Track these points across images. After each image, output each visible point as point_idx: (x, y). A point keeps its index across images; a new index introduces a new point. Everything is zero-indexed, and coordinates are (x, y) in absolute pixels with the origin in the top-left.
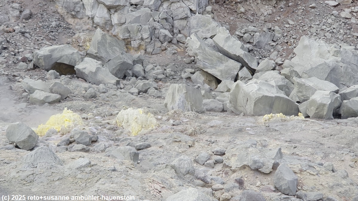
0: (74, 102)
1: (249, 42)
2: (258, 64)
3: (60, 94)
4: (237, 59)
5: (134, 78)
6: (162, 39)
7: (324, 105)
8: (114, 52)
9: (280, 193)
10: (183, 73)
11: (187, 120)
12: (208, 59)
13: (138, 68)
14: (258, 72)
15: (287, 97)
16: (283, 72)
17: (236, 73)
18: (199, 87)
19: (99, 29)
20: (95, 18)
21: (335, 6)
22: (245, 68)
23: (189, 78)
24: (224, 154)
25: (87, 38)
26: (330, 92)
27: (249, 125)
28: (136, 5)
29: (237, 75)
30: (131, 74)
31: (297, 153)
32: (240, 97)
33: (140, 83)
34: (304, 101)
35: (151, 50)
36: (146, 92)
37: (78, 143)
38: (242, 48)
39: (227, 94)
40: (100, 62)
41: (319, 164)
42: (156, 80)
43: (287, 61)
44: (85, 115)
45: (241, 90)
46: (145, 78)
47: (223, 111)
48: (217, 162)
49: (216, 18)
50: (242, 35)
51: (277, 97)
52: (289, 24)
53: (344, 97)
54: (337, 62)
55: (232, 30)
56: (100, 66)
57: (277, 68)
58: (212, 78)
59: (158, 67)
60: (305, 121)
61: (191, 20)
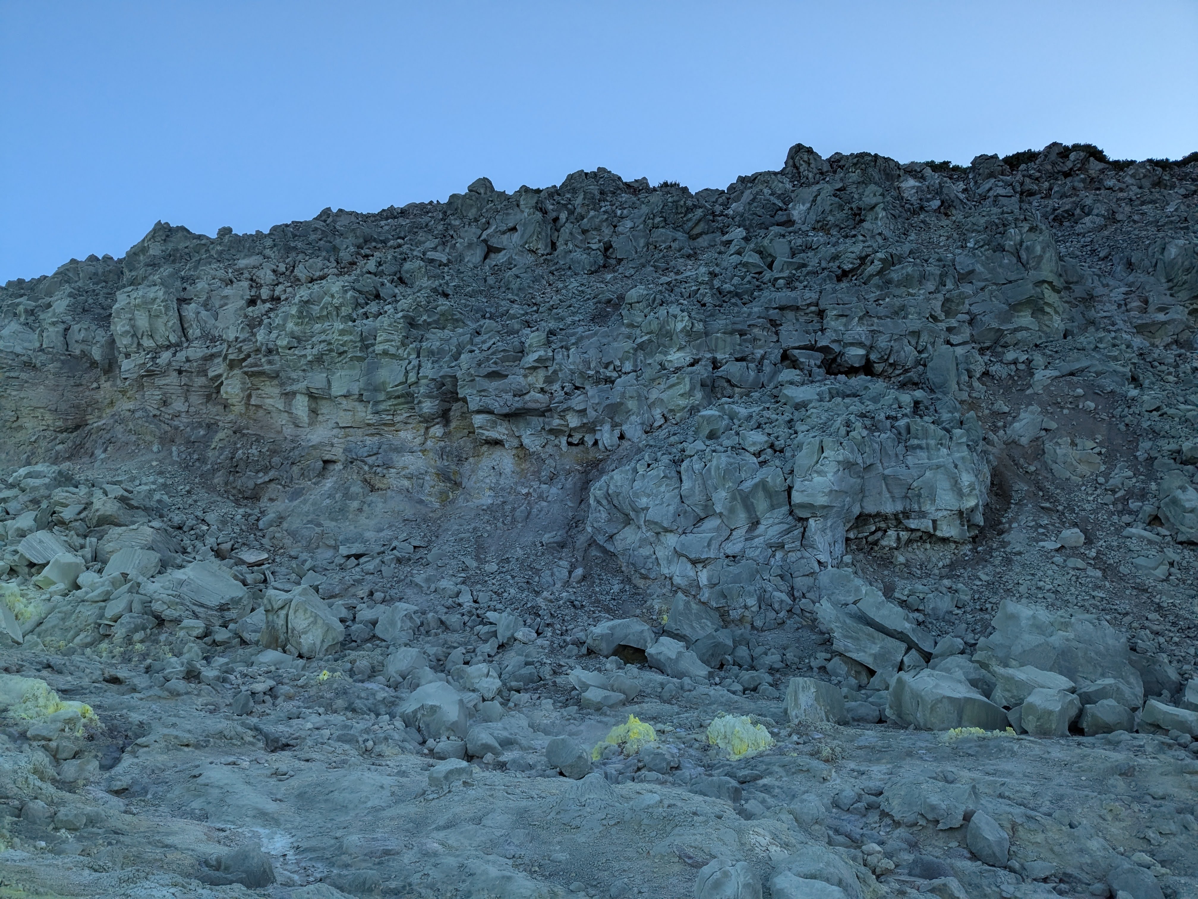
0: (644, 705)
1: (918, 610)
2: (936, 643)
3: (624, 693)
4: (900, 636)
5: (737, 667)
6: (776, 606)
7: (1050, 713)
8: (703, 628)
9: (979, 863)
10: (812, 659)
11: (821, 736)
12: (851, 637)
13: (743, 652)
14: (937, 657)
15: (985, 699)
16: (976, 657)
17: (899, 659)
18: (840, 682)
19: (680, 594)
20: (675, 577)
21: (1057, 550)
22: (913, 651)
23: (823, 669)
24: (881, 793)
25: (664, 607)
26: (1059, 691)
27: (923, 745)
28: (734, 557)
29: (902, 662)
30: (731, 662)
31: (1007, 794)
32: (907, 697)
33: (746, 675)
34: (1016, 705)
35: (761, 624)
36: (755, 689)
37: (650, 770)
38: (907, 619)
39: (884, 693)
40: (682, 644)
41: (1045, 814)
42: (772, 670)
43: (982, 639)
44: (660, 726)
45: (906, 688)
46: (753, 668)
47: (881, 721)
48: (870, 807)
49: (860, 572)
50: (905, 598)
51: (968, 700)
52: (981, 580)
53: (1087, 699)
54: (1067, 640)
55: (888, 592)
56: (682, 650)
57: (968, 651)
58: (860, 668)
59: (773, 650)
60: (1018, 739)
61: (820, 578)
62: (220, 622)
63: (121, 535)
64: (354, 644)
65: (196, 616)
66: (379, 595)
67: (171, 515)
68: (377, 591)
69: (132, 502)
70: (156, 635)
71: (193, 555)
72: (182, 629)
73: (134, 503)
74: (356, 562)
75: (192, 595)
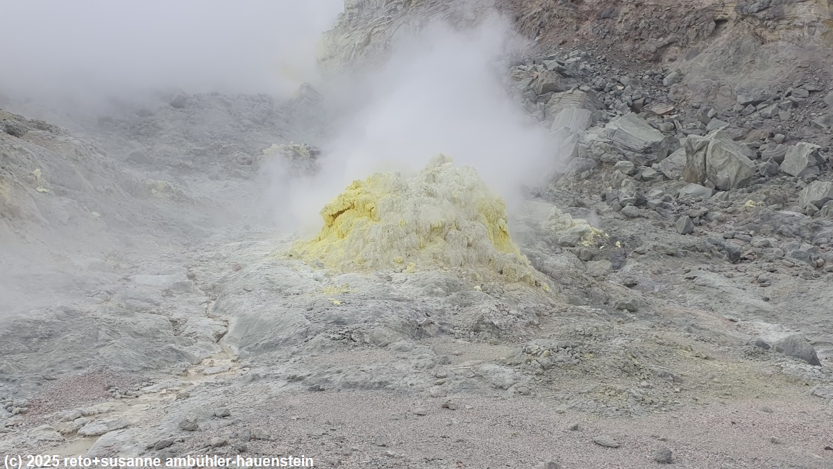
62: (645, 162)
63: (560, 98)
64: (763, 179)
65: (626, 158)
66: (779, 136)
67: (594, 80)
68: (778, 133)
69: (566, 72)
70: (597, 173)
71: (615, 110)
72: (616, 168)
73: (567, 73)
74: (754, 108)
75: (622, 141)
